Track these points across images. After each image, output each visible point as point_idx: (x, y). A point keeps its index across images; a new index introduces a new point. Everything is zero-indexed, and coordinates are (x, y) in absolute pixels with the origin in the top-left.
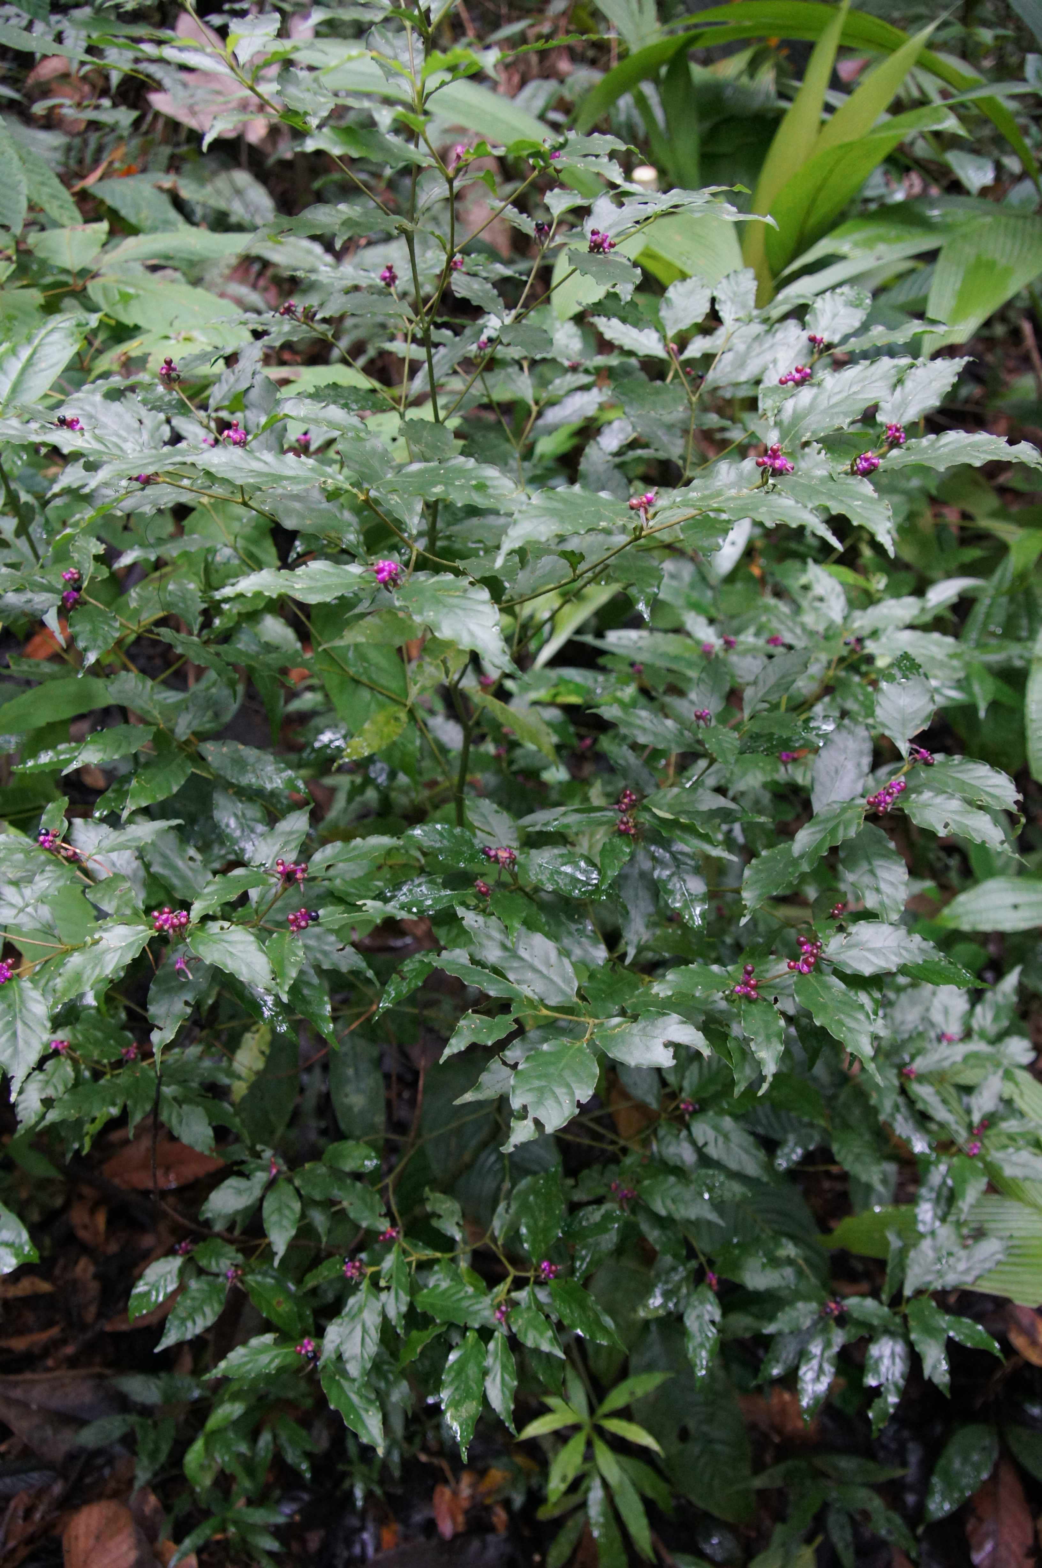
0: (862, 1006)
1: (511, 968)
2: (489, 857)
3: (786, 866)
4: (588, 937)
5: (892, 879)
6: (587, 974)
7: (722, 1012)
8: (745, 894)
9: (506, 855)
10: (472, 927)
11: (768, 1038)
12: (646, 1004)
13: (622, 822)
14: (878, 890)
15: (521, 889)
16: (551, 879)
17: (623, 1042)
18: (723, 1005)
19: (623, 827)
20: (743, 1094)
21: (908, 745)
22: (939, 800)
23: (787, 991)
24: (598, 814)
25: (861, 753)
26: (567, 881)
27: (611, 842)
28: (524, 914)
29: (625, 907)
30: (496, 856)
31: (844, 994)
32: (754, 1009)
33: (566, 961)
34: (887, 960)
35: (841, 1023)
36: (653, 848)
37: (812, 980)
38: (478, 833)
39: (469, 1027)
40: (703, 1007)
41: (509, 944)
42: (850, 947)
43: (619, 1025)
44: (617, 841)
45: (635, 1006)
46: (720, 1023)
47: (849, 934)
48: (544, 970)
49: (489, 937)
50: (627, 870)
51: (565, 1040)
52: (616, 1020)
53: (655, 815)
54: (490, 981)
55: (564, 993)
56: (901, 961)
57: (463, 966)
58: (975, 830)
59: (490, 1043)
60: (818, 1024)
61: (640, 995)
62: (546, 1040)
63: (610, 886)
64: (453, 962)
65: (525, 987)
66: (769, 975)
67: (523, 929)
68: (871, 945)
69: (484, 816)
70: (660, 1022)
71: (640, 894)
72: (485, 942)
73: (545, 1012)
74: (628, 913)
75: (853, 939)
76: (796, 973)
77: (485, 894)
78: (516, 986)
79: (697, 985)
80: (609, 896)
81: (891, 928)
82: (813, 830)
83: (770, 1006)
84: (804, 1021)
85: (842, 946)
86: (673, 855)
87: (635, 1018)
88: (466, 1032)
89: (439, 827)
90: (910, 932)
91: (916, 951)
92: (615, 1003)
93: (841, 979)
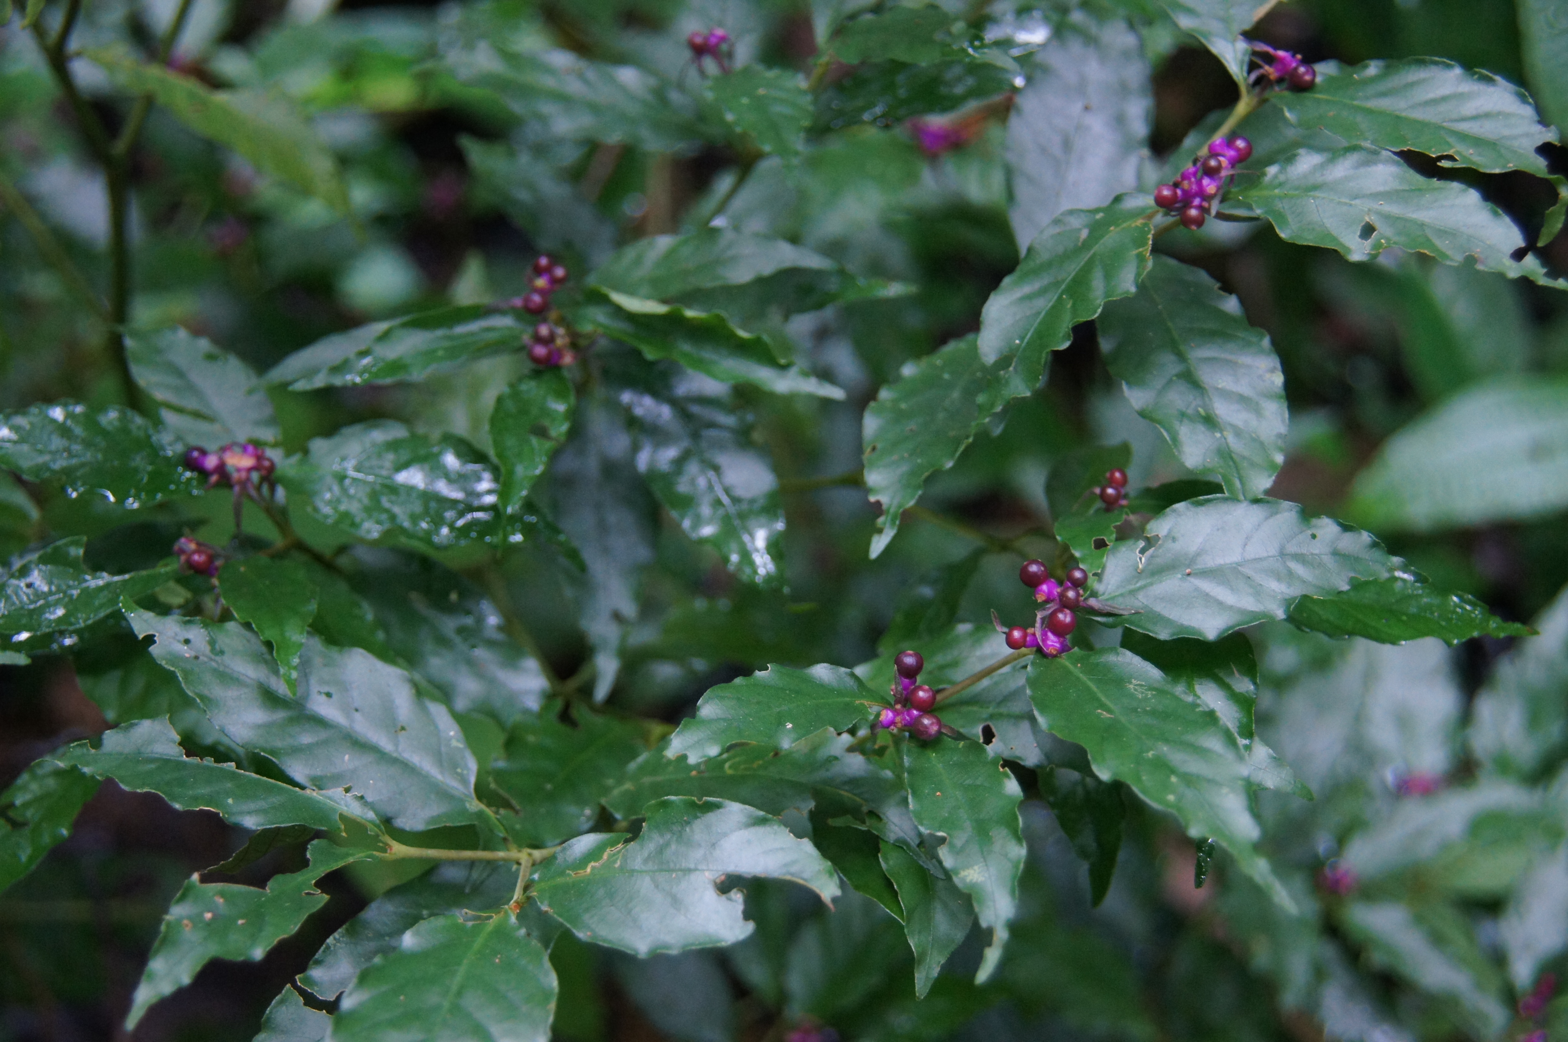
0: (1211, 717)
1: (296, 751)
2: (203, 473)
3: (969, 394)
4: (491, 644)
5: (1243, 388)
6: (501, 738)
7: (853, 782)
8: (873, 477)
9: (247, 462)
10: (176, 659)
11: (982, 832)
12: (658, 790)
13: (538, 339)
14: (1210, 421)
15: (300, 546)
16: (374, 507)
17: (611, 895)
18: (856, 764)
19: (540, 351)
20: (939, 987)
21: (1242, 45)
22: (1341, 169)
23: (1017, 707)
24: (474, 326)
25: (1123, 90)
26: (418, 508)
27: (515, 394)
28: (313, 606)
29: (574, 555)
30: (221, 468)
31: (1160, 692)
32: (934, 759)
33: (439, 712)
34: (1258, 591)
35: (1163, 766)
36: (626, 397)
37: (1076, 670)
38: (168, 416)
39: (196, 920)
40: (803, 779)
41: (281, 688)
42: (1157, 571)
43: (594, 854)
44: (530, 387)
45: (633, 801)
46: (855, 812)
47: (1150, 542)
48: (384, 743)
49: (226, 678)
50: (568, 463)
51: (462, 916)
52: (585, 842)
53: (619, 311)
54: (246, 792)
55: (443, 794)
56: (1295, 591)
57: (165, 763)
58: (1443, 233)
59: (258, 953)
60: (1104, 775)
61: (642, 768)
62: (411, 921)
63: (529, 506)
64: (137, 758)
65: (337, 792)
66: (959, 675)
67: (316, 644)
68: (1209, 562)
69: (179, 373)
70: (698, 829)
71: (612, 518)
72: (217, 691)
73: (399, 850)
74: (583, 568)
75: (1163, 553)
76: (1029, 655)
77: (204, 571)
78: (312, 793)
79: (780, 723)
80: (529, 530)
81: (1256, 513)
82: (1027, 289)
83: (975, 748)
84: (1068, 776)
85: (1139, 574)
86: (680, 407)
87: (634, 831)
88: (188, 933)
89: (58, 413)
90: (1308, 514)
91: (1328, 560)
92: (581, 802)
93: (1146, 656)
